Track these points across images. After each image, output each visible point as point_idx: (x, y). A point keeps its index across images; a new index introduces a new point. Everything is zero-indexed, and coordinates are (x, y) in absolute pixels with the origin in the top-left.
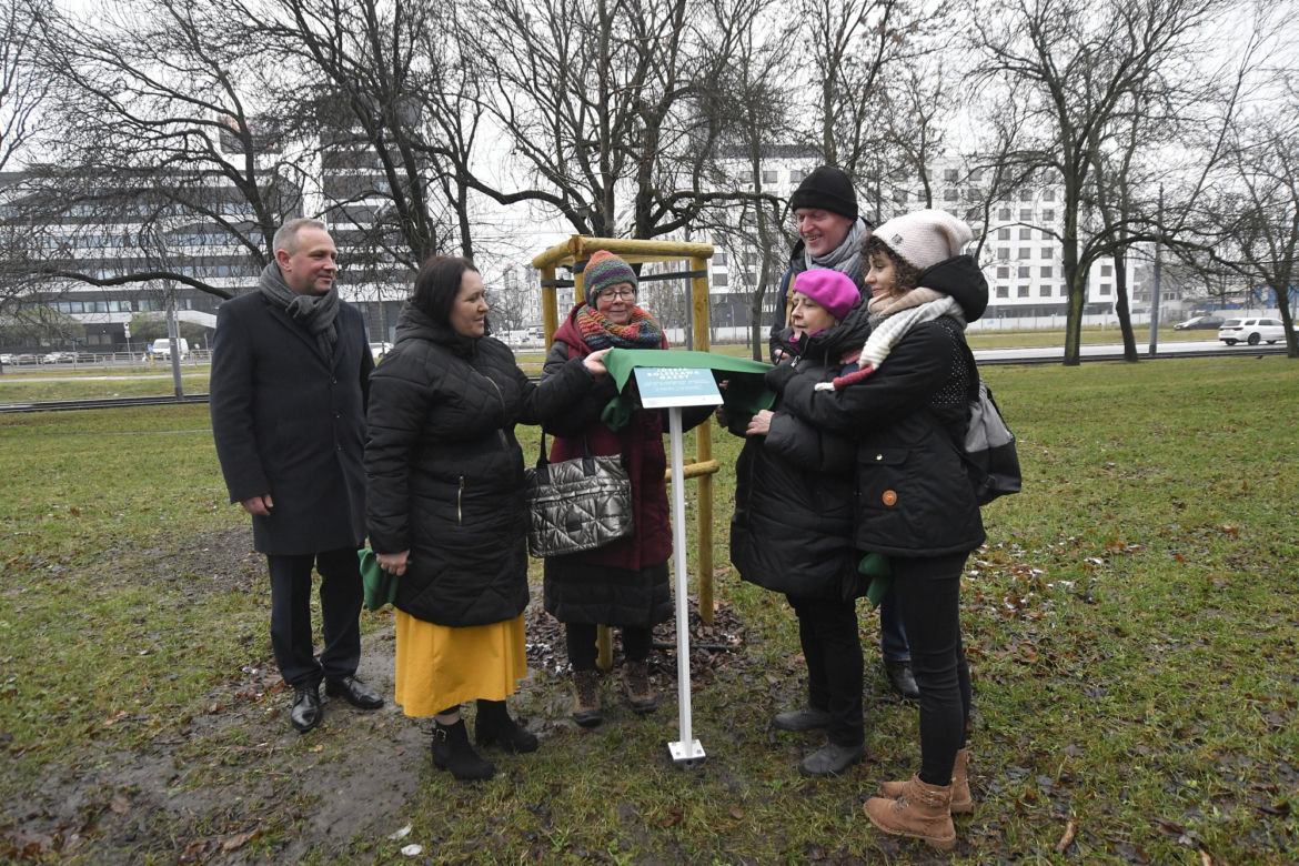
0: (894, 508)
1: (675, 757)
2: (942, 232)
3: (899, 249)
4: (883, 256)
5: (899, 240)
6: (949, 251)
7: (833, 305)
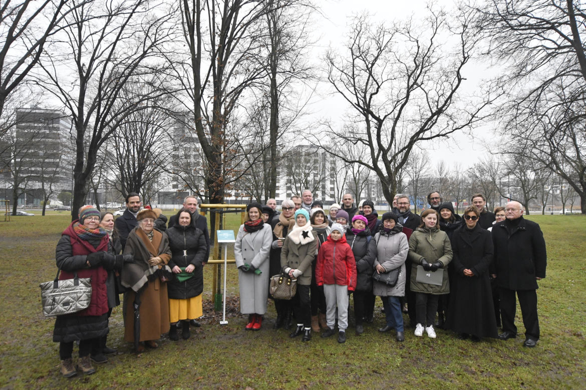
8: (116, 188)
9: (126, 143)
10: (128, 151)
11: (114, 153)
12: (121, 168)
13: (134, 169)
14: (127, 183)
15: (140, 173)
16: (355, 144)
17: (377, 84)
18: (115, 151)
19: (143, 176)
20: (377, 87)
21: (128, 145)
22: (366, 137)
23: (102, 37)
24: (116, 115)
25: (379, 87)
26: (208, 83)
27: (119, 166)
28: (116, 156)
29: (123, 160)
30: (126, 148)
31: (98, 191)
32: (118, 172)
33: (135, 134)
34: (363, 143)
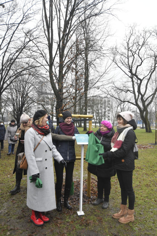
0: (124, 163)
1: (79, 215)
2: (131, 115)
3: (124, 117)
4: (121, 118)
5: (124, 116)
6: (131, 118)
7: (109, 128)
8: (11, 114)
9: (16, 93)
10: (17, 97)
11: (11, 98)
12: (14, 105)
13: (19, 106)
14: (16, 112)
15: (22, 107)
16: (126, 93)
17: (142, 60)
18: (11, 97)
19: (23, 109)
20: (141, 61)
21: (17, 94)
22: (132, 89)
23: (4, 39)
24: (10, 77)
25: (142, 62)
26: (57, 55)
27: (13, 104)
28: (11, 99)
29: (14, 102)
30: (16, 96)
31: (4, 116)
32: (12, 107)
33: (20, 89)
34: (130, 92)
